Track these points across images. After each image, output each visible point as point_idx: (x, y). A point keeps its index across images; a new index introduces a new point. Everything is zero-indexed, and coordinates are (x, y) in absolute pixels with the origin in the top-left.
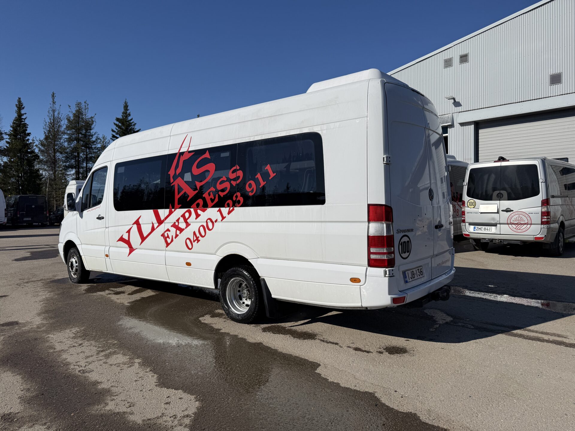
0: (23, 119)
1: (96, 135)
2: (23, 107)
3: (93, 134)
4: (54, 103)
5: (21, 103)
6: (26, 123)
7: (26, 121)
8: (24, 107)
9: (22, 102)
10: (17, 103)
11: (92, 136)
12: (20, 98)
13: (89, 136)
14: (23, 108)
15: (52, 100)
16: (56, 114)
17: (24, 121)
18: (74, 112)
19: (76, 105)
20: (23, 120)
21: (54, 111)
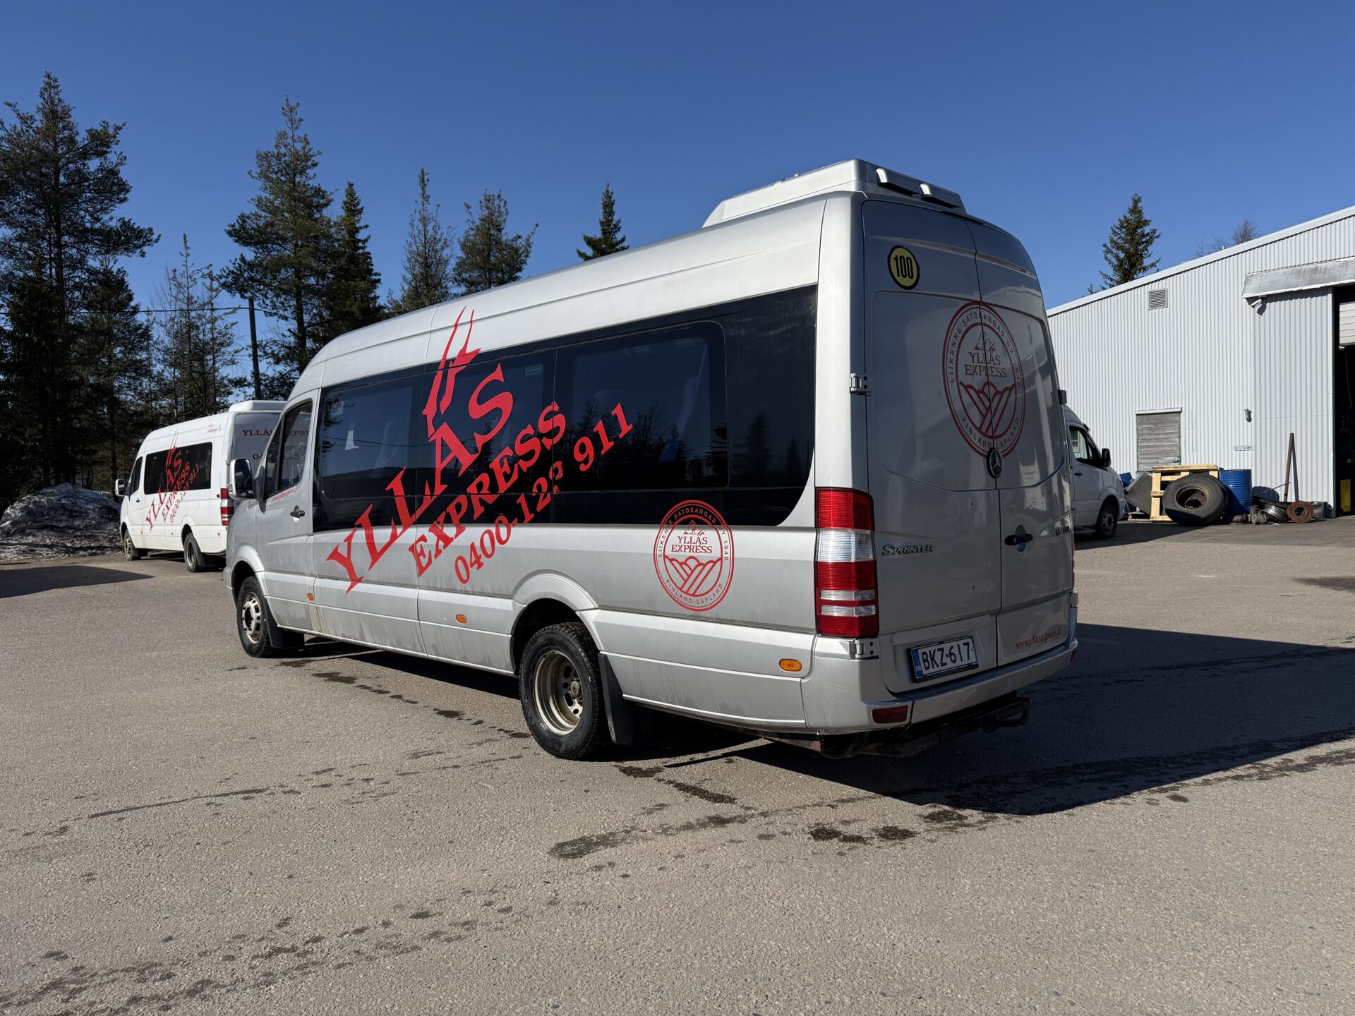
0: (359, 241)
2: (359, 207)
4: (426, 198)
5: (356, 199)
6: (369, 254)
7: (370, 247)
8: (362, 209)
9: (356, 196)
10: (345, 199)
12: (351, 185)
14: (360, 211)
15: (421, 191)
16: (430, 227)
17: (363, 248)
18: (478, 222)
19: (481, 202)
20: (360, 244)
21: (424, 221)
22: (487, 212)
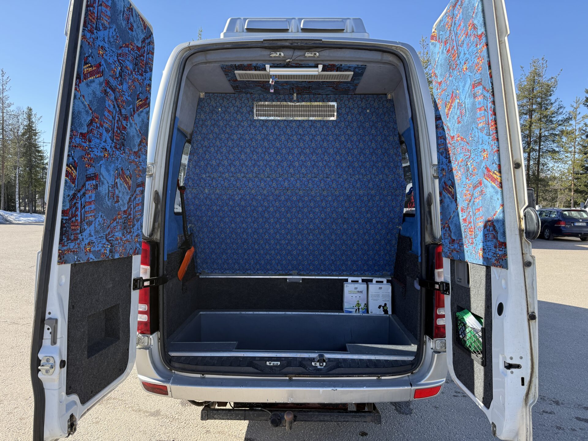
1: (557, 103)
3: (553, 101)
11: (552, 104)
13: (547, 104)
18: (528, 74)
19: (531, 64)
22: (534, 68)
